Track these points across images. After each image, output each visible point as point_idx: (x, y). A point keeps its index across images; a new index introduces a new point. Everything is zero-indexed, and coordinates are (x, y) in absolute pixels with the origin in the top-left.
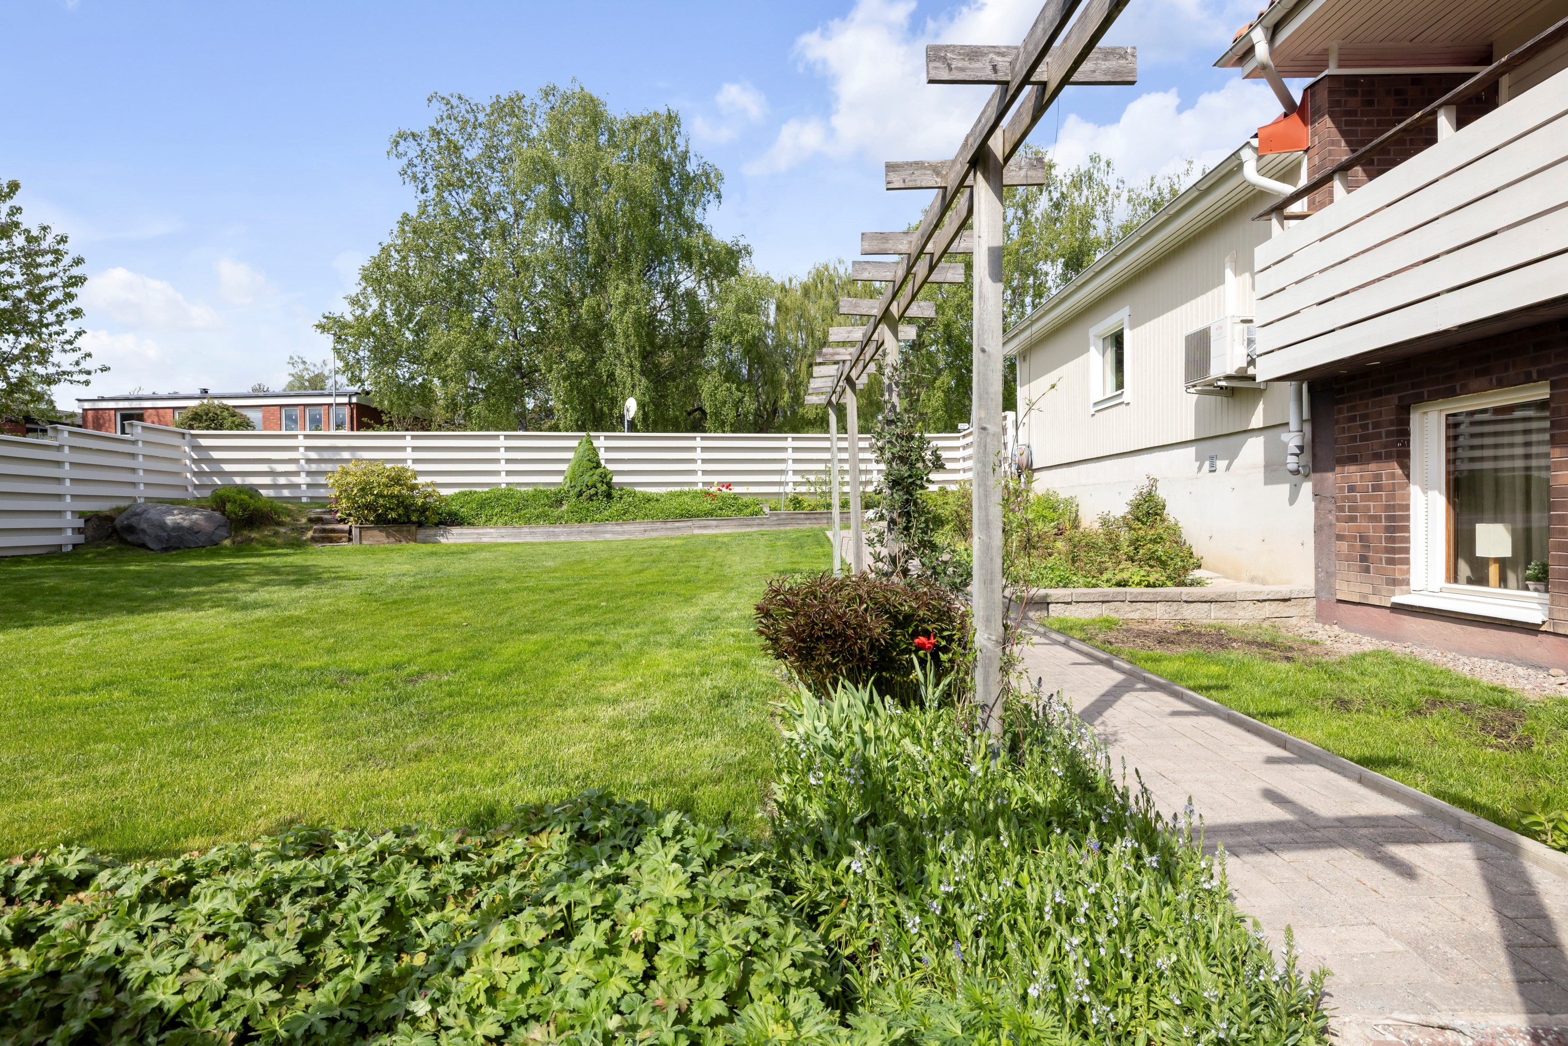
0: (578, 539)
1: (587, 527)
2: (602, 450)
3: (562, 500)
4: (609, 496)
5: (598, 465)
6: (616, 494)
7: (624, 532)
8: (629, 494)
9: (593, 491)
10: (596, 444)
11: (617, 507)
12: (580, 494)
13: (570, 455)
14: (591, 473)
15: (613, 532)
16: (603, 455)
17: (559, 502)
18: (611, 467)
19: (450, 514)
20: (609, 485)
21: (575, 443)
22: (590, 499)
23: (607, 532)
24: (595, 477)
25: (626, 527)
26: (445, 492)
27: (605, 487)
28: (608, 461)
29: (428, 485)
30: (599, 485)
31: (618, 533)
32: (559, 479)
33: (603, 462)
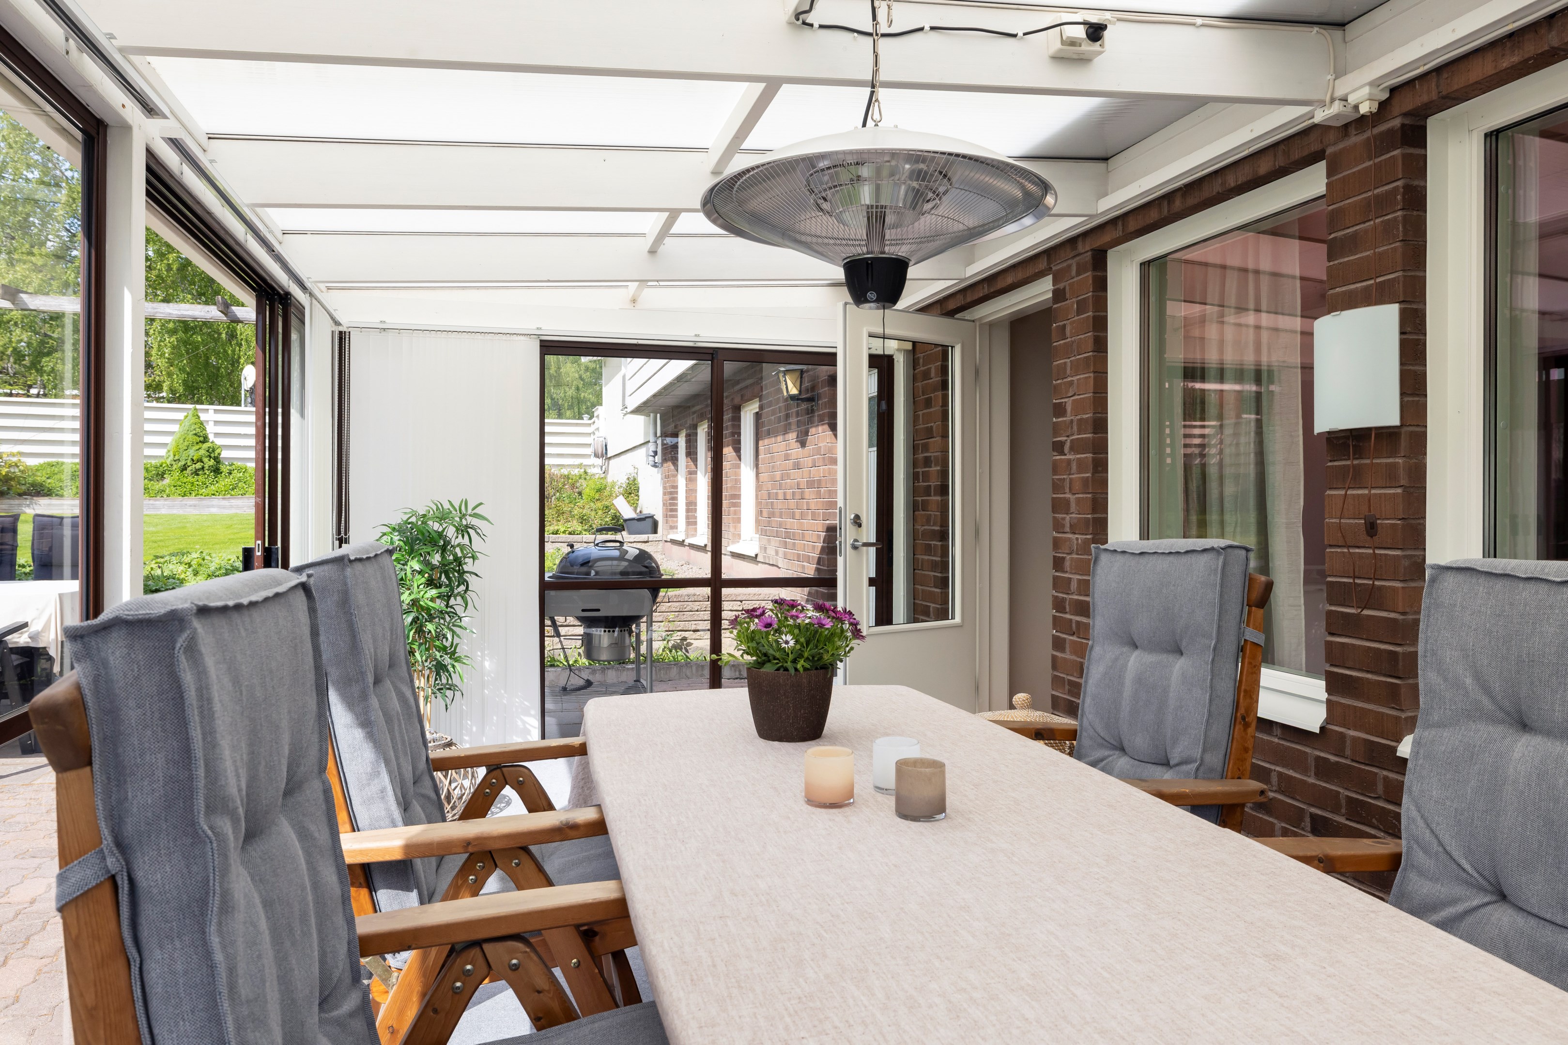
0: (181, 512)
1: (191, 501)
2: (211, 424)
3: (164, 473)
4: (217, 471)
5: (205, 439)
6: (224, 469)
7: (231, 507)
8: (239, 470)
9: (199, 466)
10: (203, 417)
11: (224, 482)
12: (184, 468)
13: (175, 428)
14: (198, 447)
15: (219, 507)
16: (211, 429)
17: (161, 476)
18: (219, 441)
19: (33, 485)
20: (217, 459)
21: (180, 416)
22: (196, 473)
23: (213, 506)
24: (202, 452)
25: (234, 502)
26: (32, 462)
27: (212, 462)
28: (217, 435)
29: (12, 455)
30: (206, 460)
31: (224, 507)
32: (162, 452)
33: (211, 437)
